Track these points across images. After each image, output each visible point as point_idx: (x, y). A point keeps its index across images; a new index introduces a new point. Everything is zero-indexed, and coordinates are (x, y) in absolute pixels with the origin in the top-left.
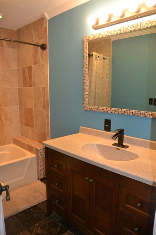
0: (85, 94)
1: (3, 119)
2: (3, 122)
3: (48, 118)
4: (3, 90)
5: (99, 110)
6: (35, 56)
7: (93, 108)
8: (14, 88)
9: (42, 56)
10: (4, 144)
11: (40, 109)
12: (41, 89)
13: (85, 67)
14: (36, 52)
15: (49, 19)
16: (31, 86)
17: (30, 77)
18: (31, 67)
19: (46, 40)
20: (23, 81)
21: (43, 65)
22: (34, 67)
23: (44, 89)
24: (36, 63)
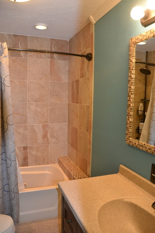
0: (129, 122)
1: (48, 136)
2: (48, 139)
3: (90, 144)
4: (51, 106)
5: (144, 149)
6: (82, 69)
7: (137, 143)
8: (64, 103)
9: (88, 68)
10: (48, 163)
11: (84, 131)
12: (85, 107)
13: (130, 82)
14: (83, 63)
15: (95, 22)
16: (77, 103)
17: (78, 93)
18: (78, 80)
19: (92, 49)
20: (72, 96)
21: (88, 79)
22: (81, 80)
23: (88, 107)
24: (82, 76)
